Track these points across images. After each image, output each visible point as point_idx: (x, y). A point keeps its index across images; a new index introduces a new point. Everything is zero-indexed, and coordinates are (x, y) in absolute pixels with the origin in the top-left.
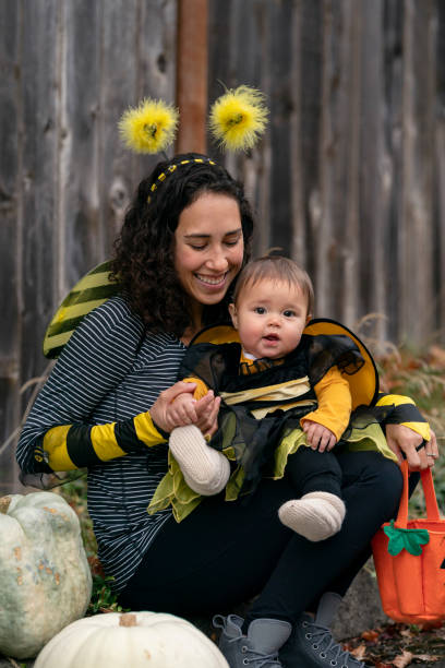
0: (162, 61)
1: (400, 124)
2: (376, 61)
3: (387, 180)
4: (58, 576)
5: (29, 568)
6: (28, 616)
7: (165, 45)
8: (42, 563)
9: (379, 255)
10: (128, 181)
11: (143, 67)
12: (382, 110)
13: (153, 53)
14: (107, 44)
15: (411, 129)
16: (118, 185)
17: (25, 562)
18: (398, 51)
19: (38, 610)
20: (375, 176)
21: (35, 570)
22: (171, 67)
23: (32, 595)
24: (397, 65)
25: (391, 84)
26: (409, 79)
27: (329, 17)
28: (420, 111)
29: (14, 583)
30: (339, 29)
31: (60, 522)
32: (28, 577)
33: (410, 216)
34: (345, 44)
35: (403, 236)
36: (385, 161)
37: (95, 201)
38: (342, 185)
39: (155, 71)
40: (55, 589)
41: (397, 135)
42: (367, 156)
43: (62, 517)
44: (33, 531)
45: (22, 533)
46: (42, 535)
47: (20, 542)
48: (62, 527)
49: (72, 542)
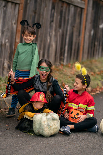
0: (15, 23)
1: (52, 32)
2: (49, 23)
3: (49, 40)
4: (51, 126)
5: (46, 124)
6: (45, 131)
7: (16, 21)
8: (48, 124)
9: (46, 51)
10: (8, 40)
11: (12, 24)
12: (49, 30)
13: (14, 22)
14: (7, 20)
15: (53, 33)
16: (7, 40)
17: (45, 123)
18: (53, 21)
19: (47, 130)
20: (47, 40)
21: (47, 125)
22: (16, 24)
23: (46, 128)
24: (52, 23)
25: (51, 26)
26: (54, 25)
27: (41, 16)
28: (55, 30)
29: (43, 126)
30: (43, 18)
31: (53, 118)
32: (45, 126)
33: (52, 46)
34: (44, 20)
35: (51, 49)
36: (49, 38)
37: (3, 42)
38: (41, 41)
39: (14, 25)
40: (50, 128)
41: (51, 34)
42: (46, 37)
43: (54, 118)
44: (48, 119)
45: (46, 119)
46: (49, 120)
47: (45, 121)
48: (54, 119)
49: (56, 122)
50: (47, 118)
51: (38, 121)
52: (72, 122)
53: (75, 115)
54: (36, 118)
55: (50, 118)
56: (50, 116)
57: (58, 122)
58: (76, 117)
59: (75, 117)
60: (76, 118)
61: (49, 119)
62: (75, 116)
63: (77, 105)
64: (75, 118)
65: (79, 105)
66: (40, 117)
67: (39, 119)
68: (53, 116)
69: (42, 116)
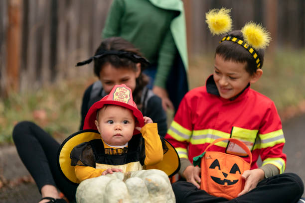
31: (152, 186)
43: (154, 184)
44: (132, 191)
45: (126, 192)
46: (138, 193)
47: (123, 197)
48: (153, 189)
49: (161, 197)
50: (127, 186)
51: (97, 199)
52: (215, 196)
53: (227, 172)
54: (89, 190)
55: (140, 187)
56: (139, 179)
57: (169, 199)
58: (231, 177)
59: (228, 178)
60: (230, 183)
61: (136, 190)
62: (226, 175)
63: (227, 132)
64: (226, 184)
65: (231, 133)
66: (104, 185)
67: (100, 192)
68: (149, 177)
69: (110, 181)
